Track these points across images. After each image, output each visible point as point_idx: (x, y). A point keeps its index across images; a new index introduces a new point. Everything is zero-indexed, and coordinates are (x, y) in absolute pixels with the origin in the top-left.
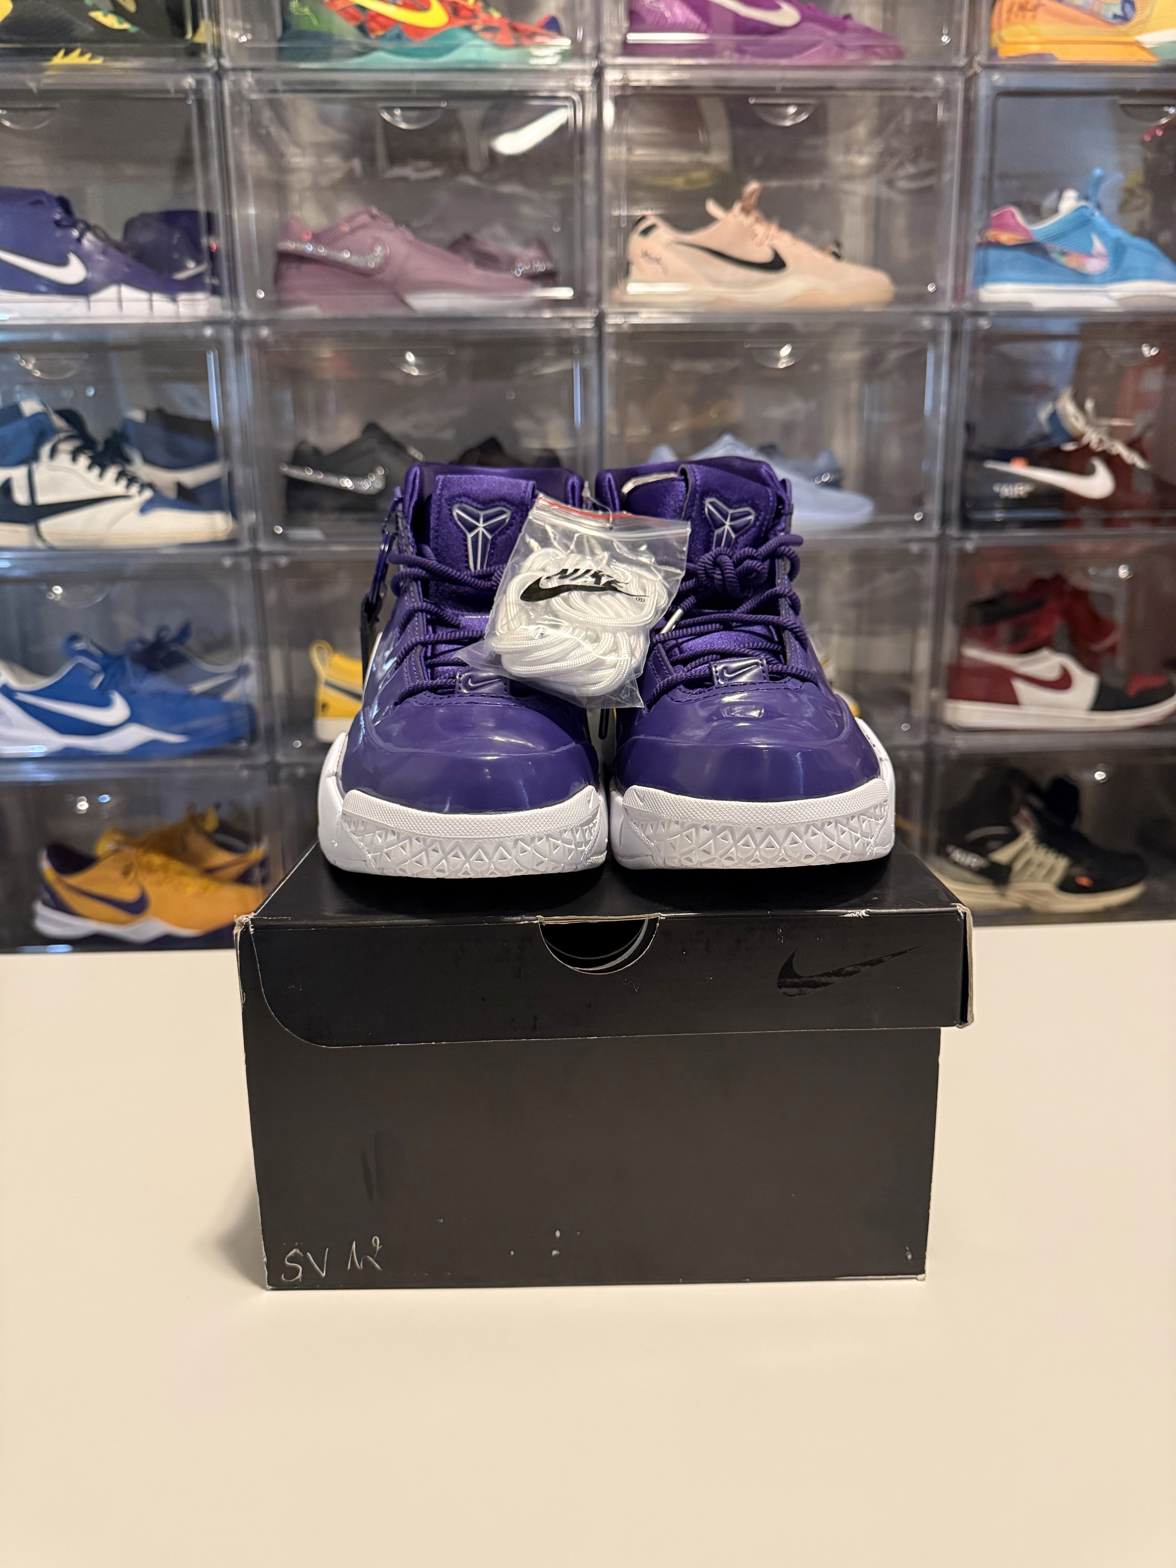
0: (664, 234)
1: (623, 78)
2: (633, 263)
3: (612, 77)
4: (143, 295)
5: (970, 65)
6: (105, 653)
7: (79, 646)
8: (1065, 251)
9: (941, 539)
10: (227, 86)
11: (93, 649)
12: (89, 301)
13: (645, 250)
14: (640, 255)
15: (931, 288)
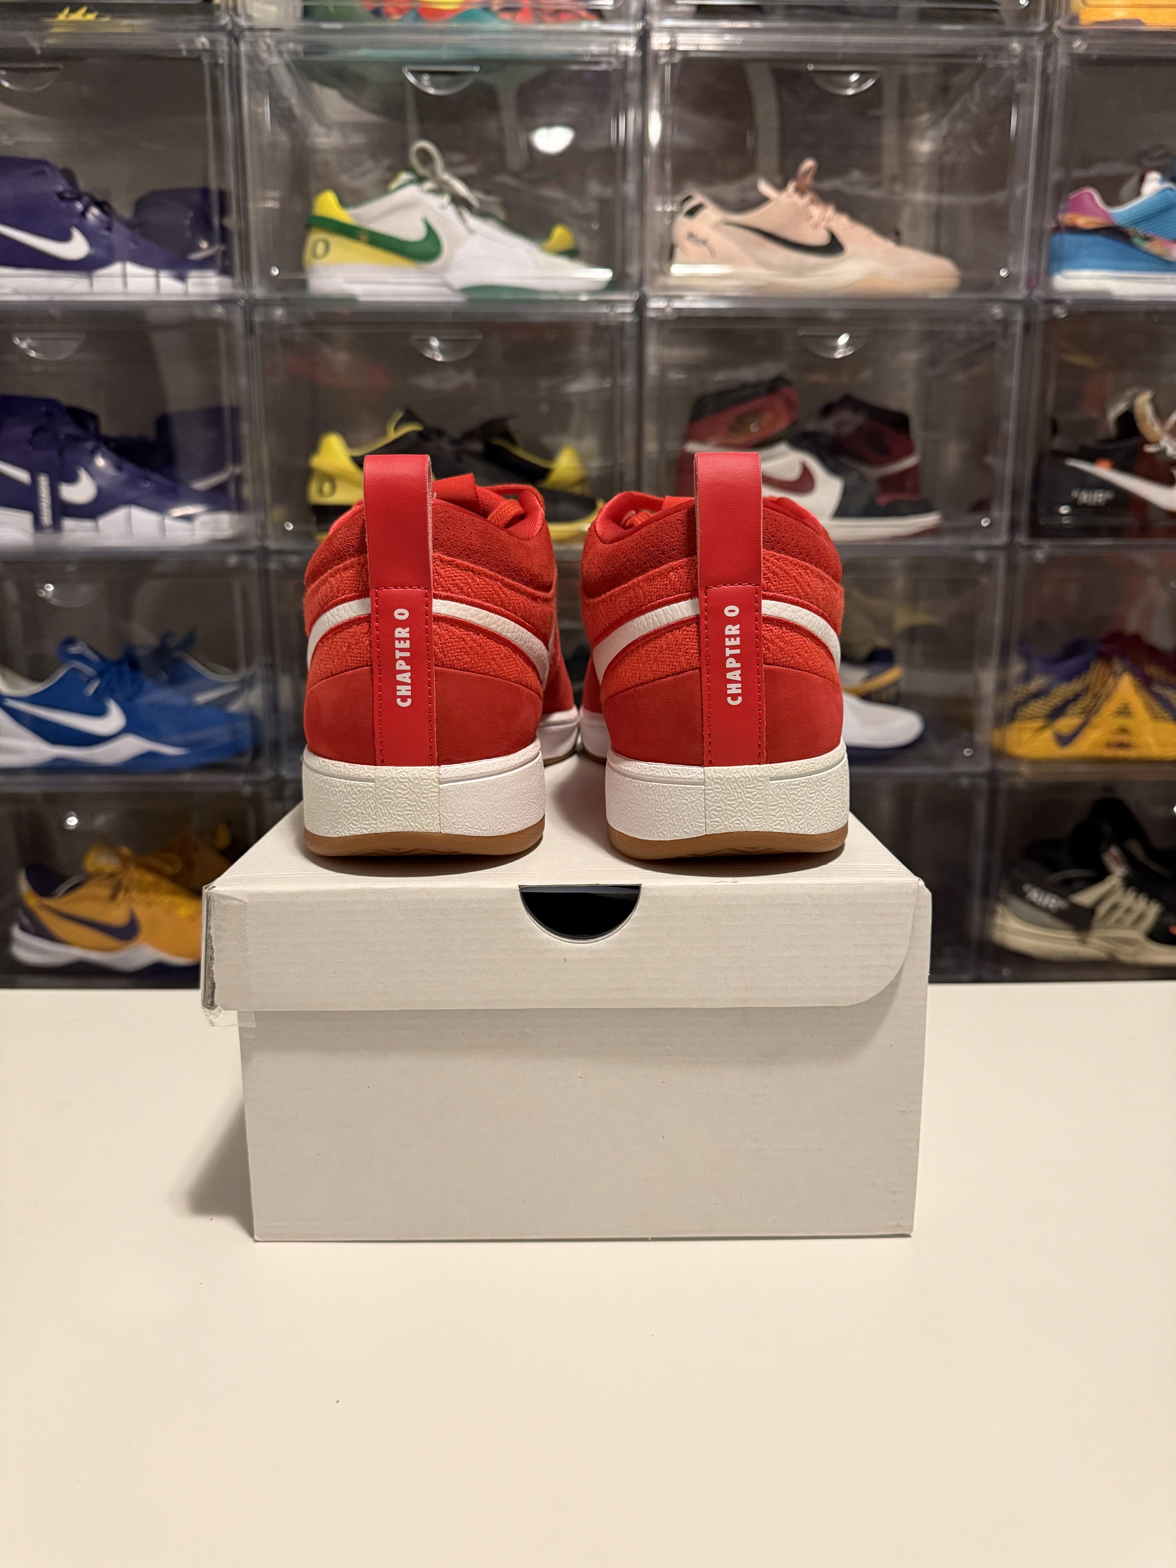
0: (711, 214)
1: (671, 41)
2: (677, 246)
3: (659, 42)
4: (150, 272)
5: (1049, 30)
6: (102, 658)
7: (74, 650)
8: (1149, 235)
9: (1010, 548)
10: (243, 47)
11: (89, 654)
12: (90, 277)
13: (690, 231)
14: (686, 237)
15: (1003, 273)
